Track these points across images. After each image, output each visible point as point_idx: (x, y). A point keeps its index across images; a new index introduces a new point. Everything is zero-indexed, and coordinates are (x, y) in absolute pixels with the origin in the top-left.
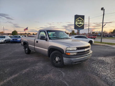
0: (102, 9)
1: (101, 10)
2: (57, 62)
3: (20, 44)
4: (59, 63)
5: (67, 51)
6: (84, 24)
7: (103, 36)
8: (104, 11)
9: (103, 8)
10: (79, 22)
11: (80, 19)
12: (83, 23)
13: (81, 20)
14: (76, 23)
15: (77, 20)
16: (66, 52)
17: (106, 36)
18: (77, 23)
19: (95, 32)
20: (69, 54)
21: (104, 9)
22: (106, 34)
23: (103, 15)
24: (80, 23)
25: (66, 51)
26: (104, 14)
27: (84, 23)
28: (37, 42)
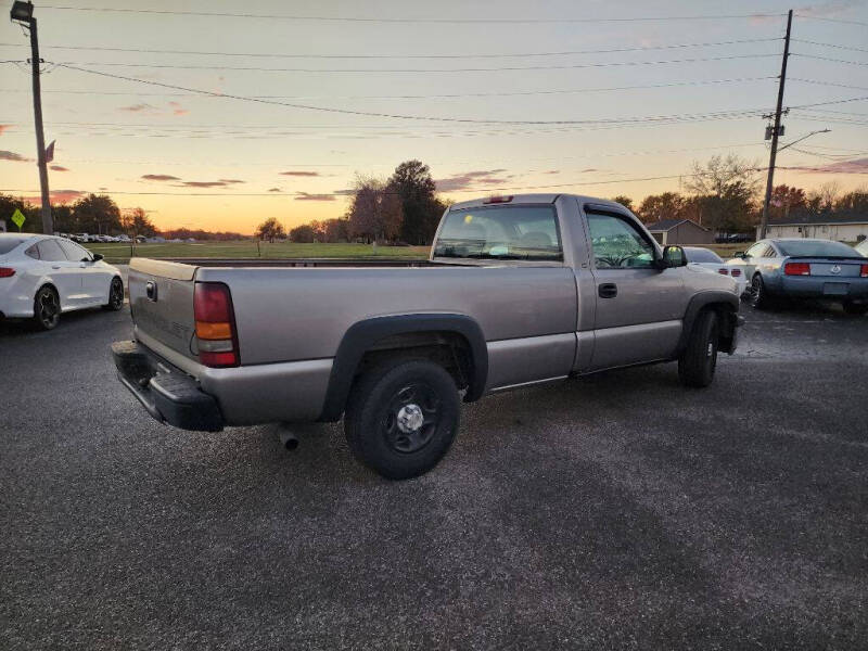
0: (23, 12)
1: (14, 15)
26: (36, 61)
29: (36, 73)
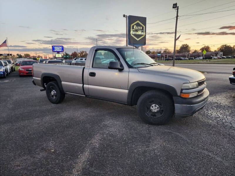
0: (175, 6)
1: (173, 7)
2: (154, 114)
3: (6, 81)
4: (159, 115)
5: (184, 91)
6: (145, 35)
7: (166, 57)
8: (178, 9)
9: (176, 4)
10: (137, 31)
11: (138, 25)
12: (143, 34)
13: (141, 26)
14: (132, 32)
15: (133, 27)
16: (181, 92)
17: (171, 57)
18: (134, 33)
19: (151, 51)
20: (187, 97)
21: (178, 7)
22: (170, 55)
23: (176, 19)
24: (139, 33)
25: (182, 90)
26: (177, 16)
27: (145, 32)
28: (93, 74)
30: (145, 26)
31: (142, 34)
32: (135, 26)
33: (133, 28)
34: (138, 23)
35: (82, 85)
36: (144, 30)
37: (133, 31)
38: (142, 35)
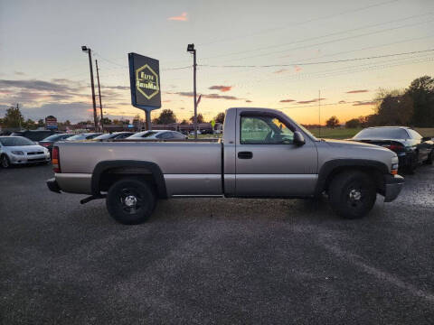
1: (188, 50)
5: (394, 166)
6: (160, 91)
8: (195, 54)
9: (192, 46)
10: (145, 82)
12: (157, 88)
13: (151, 74)
15: (140, 74)
16: (391, 168)
18: (142, 85)
20: (396, 174)
24: (150, 86)
26: (195, 65)
27: (159, 85)
28: (246, 155)
29: (195, 69)
30: (158, 74)
31: (155, 88)
32: (142, 73)
33: (140, 77)
34: (147, 68)
35: (220, 176)
36: (156, 81)
37: (141, 82)
38: (154, 91)
